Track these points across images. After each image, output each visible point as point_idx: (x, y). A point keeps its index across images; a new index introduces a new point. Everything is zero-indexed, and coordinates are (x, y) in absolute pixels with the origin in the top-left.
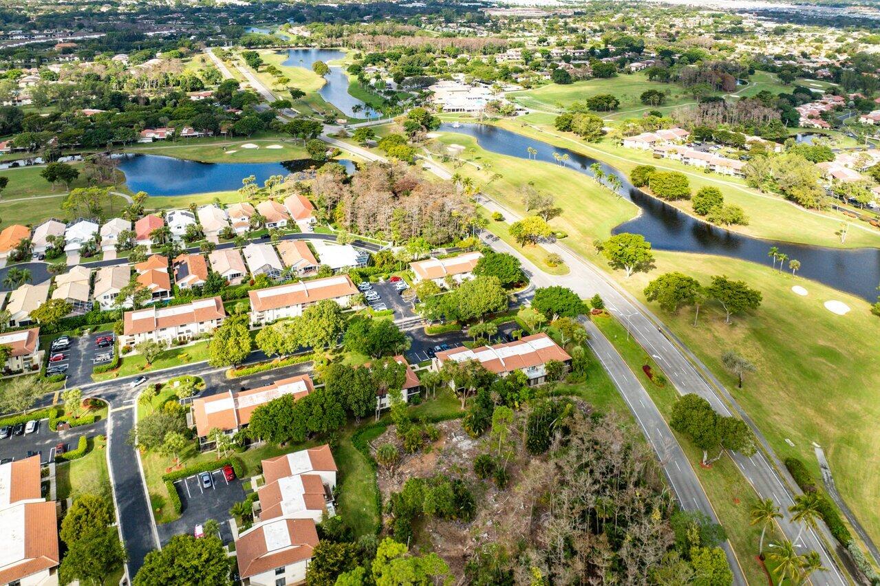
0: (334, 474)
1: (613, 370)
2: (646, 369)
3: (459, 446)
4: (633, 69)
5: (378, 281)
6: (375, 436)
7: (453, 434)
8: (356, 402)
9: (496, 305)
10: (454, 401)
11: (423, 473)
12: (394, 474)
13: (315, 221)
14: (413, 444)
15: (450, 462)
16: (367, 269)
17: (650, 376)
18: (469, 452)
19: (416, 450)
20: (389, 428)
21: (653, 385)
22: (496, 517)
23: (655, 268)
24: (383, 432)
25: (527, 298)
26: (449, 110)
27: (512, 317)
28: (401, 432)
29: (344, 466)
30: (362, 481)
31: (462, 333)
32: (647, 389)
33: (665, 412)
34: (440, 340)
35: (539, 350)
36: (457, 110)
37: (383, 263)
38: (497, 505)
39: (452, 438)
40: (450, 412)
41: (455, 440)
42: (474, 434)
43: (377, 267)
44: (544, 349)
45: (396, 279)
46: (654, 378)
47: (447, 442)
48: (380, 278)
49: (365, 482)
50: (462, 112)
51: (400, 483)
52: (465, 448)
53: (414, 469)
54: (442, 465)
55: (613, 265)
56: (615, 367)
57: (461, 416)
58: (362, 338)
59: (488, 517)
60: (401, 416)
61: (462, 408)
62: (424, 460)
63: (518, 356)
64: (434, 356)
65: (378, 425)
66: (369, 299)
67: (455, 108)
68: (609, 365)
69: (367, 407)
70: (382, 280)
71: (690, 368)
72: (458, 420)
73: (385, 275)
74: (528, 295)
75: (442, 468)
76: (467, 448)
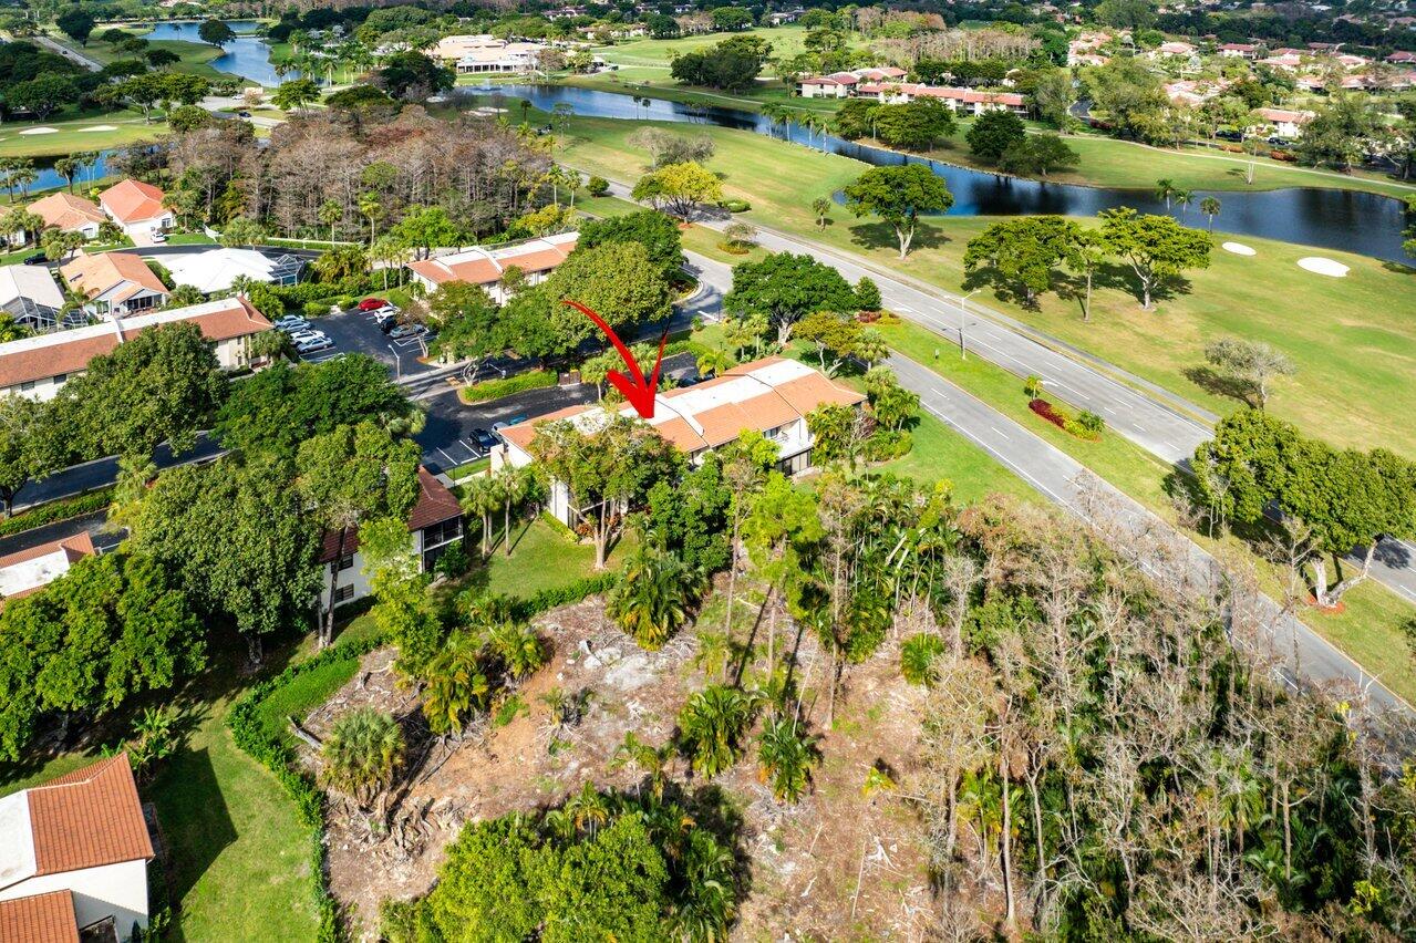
0: (139, 868)
1: (961, 420)
2: (1040, 408)
3: (609, 679)
4: (776, 21)
5: (327, 312)
6: (316, 697)
7: (583, 645)
8: (241, 584)
9: (645, 303)
10: (567, 552)
11: (501, 796)
12: (390, 823)
13: (173, 224)
14: (453, 696)
15: (589, 738)
16: (301, 288)
17: (1058, 421)
18: (645, 693)
19: (465, 718)
20: (367, 663)
21: (1074, 439)
22: (802, 917)
23: (949, 240)
24: (347, 677)
25: (701, 309)
26: (469, 69)
27: (680, 344)
28: (410, 668)
29: (191, 830)
30: (261, 876)
31: (560, 391)
32: (1067, 451)
33: (1139, 494)
34: (502, 411)
35: (782, 387)
36: (485, 68)
37: (341, 274)
38: (790, 867)
39: (580, 658)
40: (561, 583)
41: (591, 663)
42: (653, 631)
43: (325, 285)
44: (793, 383)
45: (376, 304)
46: (1069, 424)
47: (568, 675)
48: (334, 308)
49: (275, 880)
50: (495, 71)
51: (417, 851)
52: (630, 684)
53: (463, 791)
54: (563, 753)
55: (862, 243)
56: (963, 415)
57: (598, 588)
58: (274, 407)
59: (773, 923)
60: (408, 608)
61: (599, 564)
62: (497, 748)
63: (728, 407)
64: (495, 441)
65: (330, 657)
66: (302, 348)
67: (482, 64)
68: (949, 412)
69: (286, 596)
70: (336, 311)
71: (1131, 396)
72: (592, 602)
73: (345, 299)
74: (702, 304)
75: (565, 765)
76: (637, 682)
